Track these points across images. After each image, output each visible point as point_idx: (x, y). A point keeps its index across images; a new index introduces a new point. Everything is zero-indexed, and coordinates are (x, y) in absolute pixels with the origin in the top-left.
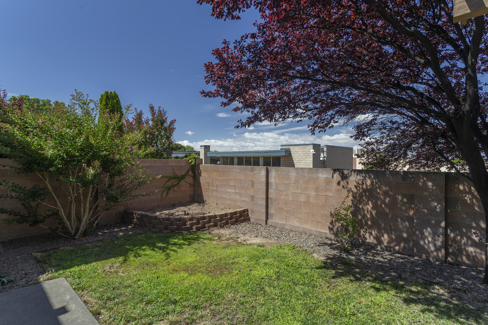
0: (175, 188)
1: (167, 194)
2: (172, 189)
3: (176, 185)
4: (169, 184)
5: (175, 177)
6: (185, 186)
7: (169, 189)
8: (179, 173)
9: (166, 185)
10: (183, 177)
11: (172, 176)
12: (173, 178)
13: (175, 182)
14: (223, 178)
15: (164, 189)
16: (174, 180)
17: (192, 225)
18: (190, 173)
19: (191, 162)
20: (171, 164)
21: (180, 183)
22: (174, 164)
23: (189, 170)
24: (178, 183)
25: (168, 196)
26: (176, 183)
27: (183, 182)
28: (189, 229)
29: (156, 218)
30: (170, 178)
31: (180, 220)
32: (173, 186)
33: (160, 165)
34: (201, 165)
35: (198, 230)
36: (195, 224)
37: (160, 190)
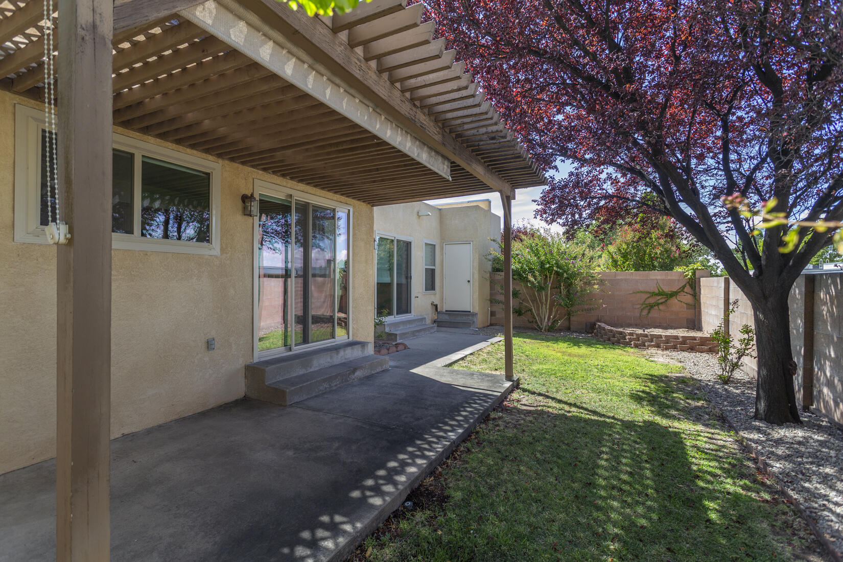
0: (661, 307)
1: (649, 312)
2: (656, 307)
3: (662, 303)
4: (652, 301)
5: (661, 293)
6: (678, 305)
7: (651, 307)
8: (667, 289)
9: (647, 302)
10: (673, 294)
11: (657, 291)
12: (657, 295)
14: (710, 295)
15: (644, 306)
16: (659, 298)
17: (631, 340)
18: (688, 289)
19: (687, 276)
20: (654, 278)
21: (670, 301)
22: (659, 277)
23: (685, 285)
24: (666, 301)
25: (650, 315)
26: (663, 300)
27: (674, 301)
28: (627, 344)
29: (604, 329)
30: (653, 294)
31: (621, 333)
32: (658, 304)
33: (638, 278)
34: (702, 279)
35: (636, 346)
36: (634, 339)
37: (638, 306)
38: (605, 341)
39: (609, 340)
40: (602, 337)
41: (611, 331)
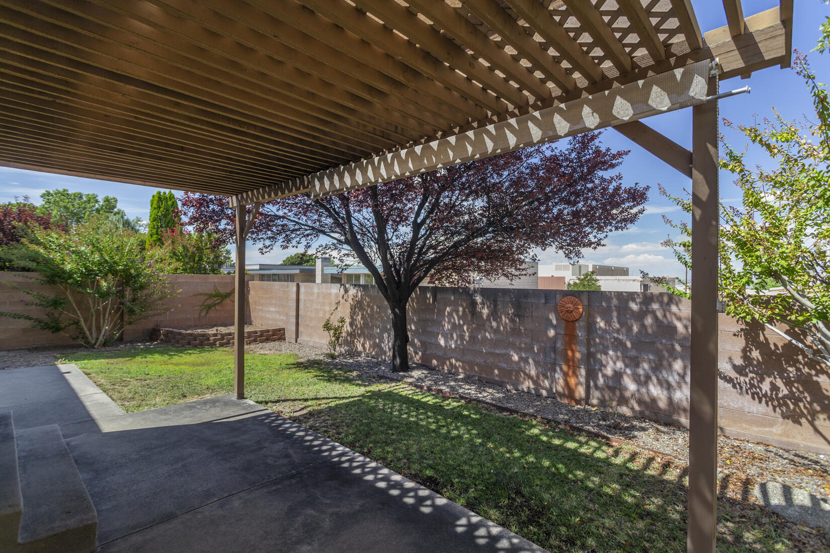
0: (218, 307)
1: (207, 313)
2: (213, 308)
3: (218, 303)
4: (210, 302)
5: (218, 295)
6: (231, 305)
7: (209, 307)
8: (222, 291)
9: (206, 304)
10: (226, 296)
11: (214, 293)
12: (214, 296)
13: (216, 300)
14: (267, 296)
15: (203, 307)
16: (216, 298)
17: (215, 341)
20: (212, 281)
21: (224, 302)
22: (216, 281)
24: (222, 301)
25: (208, 316)
26: (219, 301)
27: (228, 301)
28: (213, 345)
29: (180, 334)
30: (211, 296)
31: (204, 335)
32: (215, 305)
33: (198, 281)
34: (250, 282)
35: (222, 345)
36: (219, 339)
37: (198, 308)
38: (183, 346)
39: (189, 344)
40: (178, 342)
41: (191, 335)
